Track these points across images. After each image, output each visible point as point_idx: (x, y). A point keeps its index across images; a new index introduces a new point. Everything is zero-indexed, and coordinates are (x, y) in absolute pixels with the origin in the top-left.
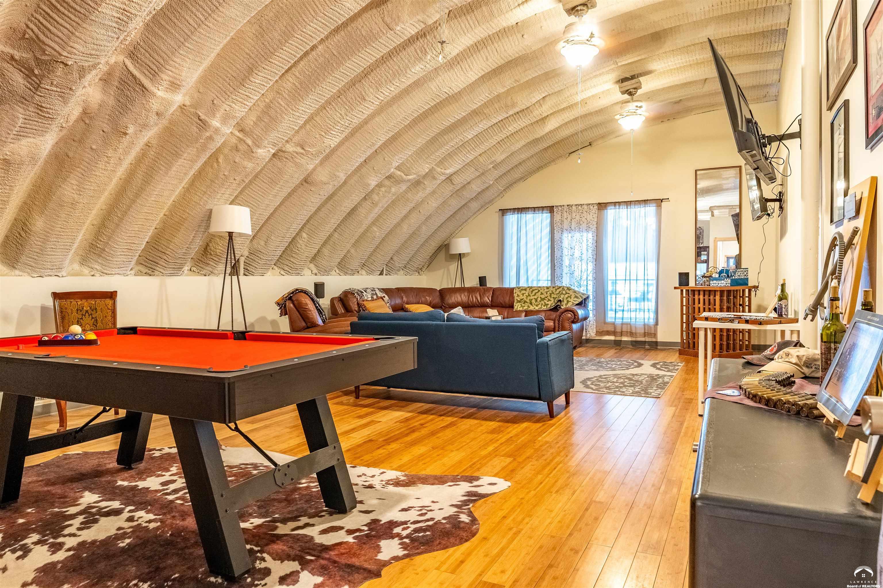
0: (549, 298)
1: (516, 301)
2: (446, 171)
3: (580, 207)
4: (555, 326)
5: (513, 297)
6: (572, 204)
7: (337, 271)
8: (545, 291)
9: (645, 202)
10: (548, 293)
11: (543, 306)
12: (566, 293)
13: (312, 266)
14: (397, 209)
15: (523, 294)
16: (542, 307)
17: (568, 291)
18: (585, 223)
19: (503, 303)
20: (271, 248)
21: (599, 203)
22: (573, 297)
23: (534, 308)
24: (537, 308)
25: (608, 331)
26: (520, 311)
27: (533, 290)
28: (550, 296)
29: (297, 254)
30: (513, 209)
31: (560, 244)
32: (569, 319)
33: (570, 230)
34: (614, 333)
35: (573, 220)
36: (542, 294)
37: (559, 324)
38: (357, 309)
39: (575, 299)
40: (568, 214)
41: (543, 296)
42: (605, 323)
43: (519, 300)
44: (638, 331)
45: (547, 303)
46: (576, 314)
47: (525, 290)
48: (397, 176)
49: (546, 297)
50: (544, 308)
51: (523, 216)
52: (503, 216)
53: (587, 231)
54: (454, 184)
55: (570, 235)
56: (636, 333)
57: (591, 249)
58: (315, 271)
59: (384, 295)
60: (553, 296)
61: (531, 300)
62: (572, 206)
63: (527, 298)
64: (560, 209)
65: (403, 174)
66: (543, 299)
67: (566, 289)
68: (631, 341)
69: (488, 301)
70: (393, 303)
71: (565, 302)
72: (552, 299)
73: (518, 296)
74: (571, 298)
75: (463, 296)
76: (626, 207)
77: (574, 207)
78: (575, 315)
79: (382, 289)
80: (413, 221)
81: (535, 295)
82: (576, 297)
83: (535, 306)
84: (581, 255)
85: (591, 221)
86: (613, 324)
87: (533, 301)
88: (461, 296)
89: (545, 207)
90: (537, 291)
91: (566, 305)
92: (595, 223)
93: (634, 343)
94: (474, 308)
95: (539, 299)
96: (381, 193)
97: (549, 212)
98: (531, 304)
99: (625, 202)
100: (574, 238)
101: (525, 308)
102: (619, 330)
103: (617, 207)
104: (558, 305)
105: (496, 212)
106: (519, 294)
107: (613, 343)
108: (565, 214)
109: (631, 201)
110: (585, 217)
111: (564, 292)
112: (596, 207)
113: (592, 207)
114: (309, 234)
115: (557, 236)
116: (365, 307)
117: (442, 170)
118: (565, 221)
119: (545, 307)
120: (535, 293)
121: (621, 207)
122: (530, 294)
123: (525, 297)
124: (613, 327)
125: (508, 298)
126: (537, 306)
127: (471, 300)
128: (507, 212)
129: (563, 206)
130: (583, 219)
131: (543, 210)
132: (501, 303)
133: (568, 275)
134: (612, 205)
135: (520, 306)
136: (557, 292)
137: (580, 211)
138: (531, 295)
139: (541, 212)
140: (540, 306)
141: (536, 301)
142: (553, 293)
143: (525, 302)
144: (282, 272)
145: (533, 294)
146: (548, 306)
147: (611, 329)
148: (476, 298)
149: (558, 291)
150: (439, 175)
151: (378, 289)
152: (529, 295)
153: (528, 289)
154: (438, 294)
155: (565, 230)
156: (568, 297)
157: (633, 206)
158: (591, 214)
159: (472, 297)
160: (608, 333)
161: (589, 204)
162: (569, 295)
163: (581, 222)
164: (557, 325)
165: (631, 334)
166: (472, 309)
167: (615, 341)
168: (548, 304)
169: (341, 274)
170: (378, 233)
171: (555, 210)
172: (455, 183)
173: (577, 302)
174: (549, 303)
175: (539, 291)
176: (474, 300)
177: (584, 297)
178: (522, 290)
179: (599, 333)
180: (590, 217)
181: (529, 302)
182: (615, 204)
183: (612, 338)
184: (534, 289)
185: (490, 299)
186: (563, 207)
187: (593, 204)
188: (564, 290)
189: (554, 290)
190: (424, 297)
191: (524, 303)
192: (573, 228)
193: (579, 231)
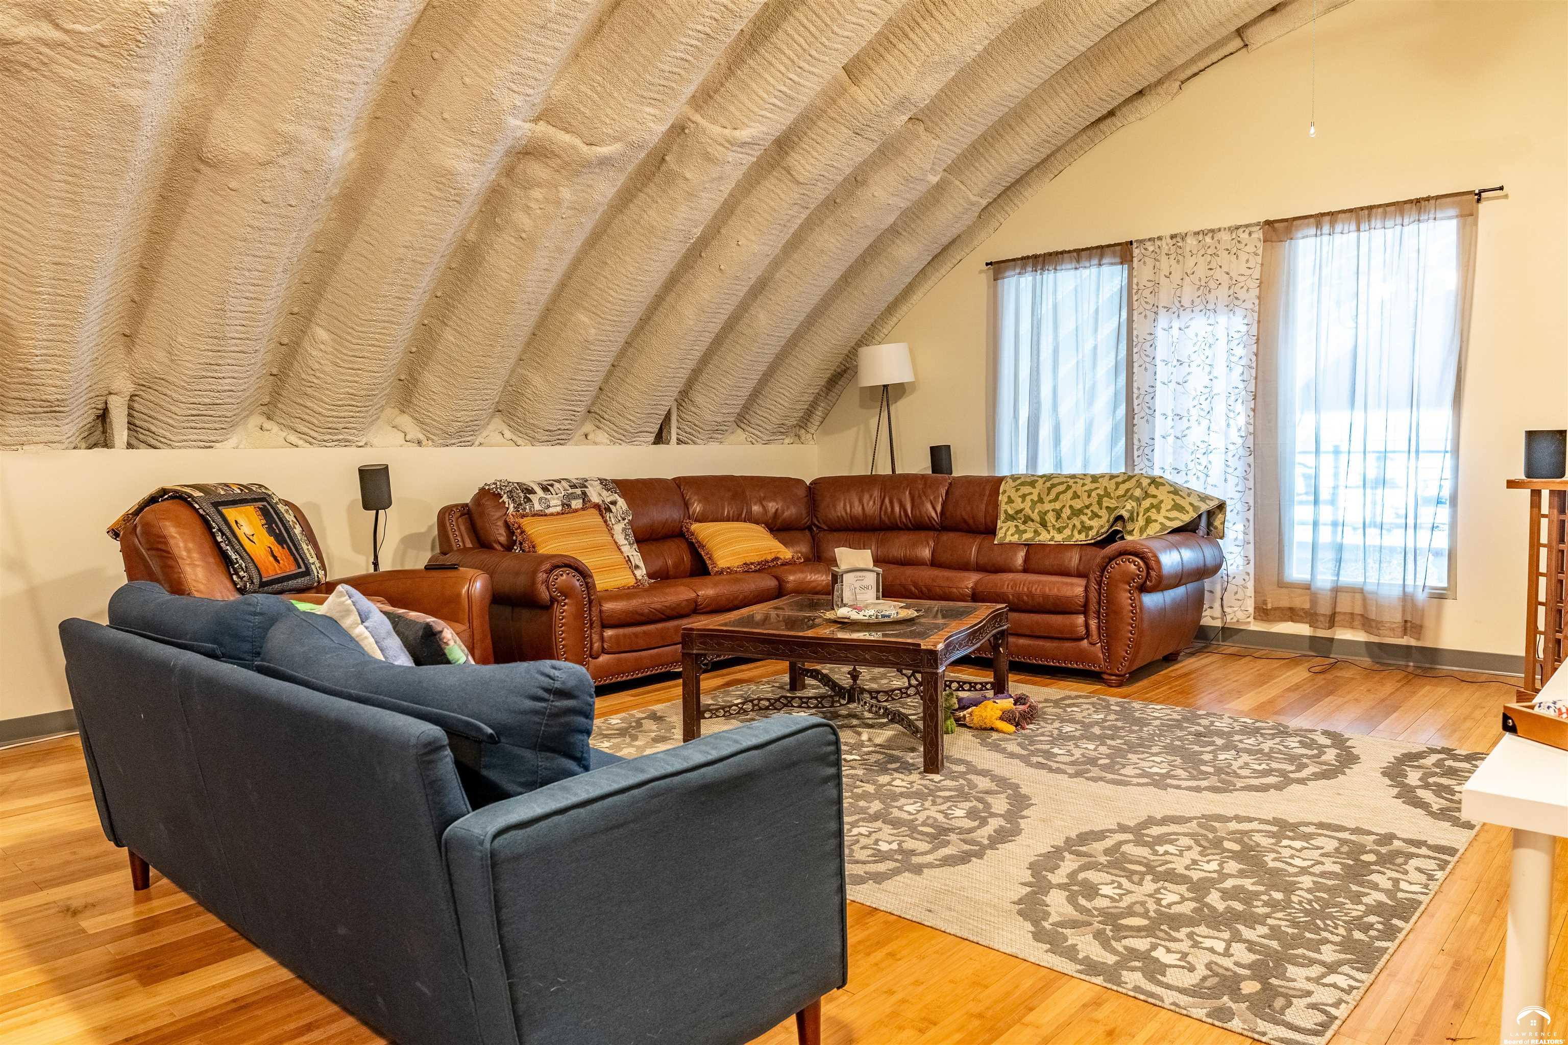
0: (1095, 508)
1: (1002, 516)
2: (737, 133)
3: (1208, 239)
4: (1087, 598)
5: (996, 505)
6: (1182, 230)
7: (508, 434)
8: (1086, 488)
9: (1420, 205)
10: (1094, 494)
11: (1076, 533)
12: (1147, 495)
13: (405, 421)
14: (627, 259)
15: (1024, 497)
16: (1072, 536)
17: (1152, 490)
18: (1225, 285)
19: (971, 522)
20: (188, 369)
21: (1268, 223)
22: (1167, 504)
23: (1052, 539)
24: (1059, 538)
25: (1291, 609)
26: (1011, 544)
27: (1053, 486)
28: (1100, 503)
29: (318, 388)
30: (1023, 258)
31: (1149, 351)
32: (1129, 578)
33: (1178, 308)
34: (1310, 617)
35: (1187, 279)
36: (1076, 496)
37: (1100, 594)
38: (503, 539)
39: (1174, 514)
40: (1173, 262)
41: (1078, 504)
42: (1282, 584)
43: (1011, 512)
44: (1386, 618)
45: (1088, 523)
46: (1153, 563)
47: (1032, 484)
48: (564, 150)
49: (1087, 507)
50: (1080, 538)
51: (1049, 277)
52: (995, 279)
53: (1230, 309)
54: (798, 183)
55: (1176, 324)
56: (1378, 622)
57: (1244, 362)
58: (415, 432)
59: (616, 497)
60: (1106, 502)
61: (1043, 515)
62: (1184, 237)
63: (1032, 508)
64: (1151, 249)
65: (578, 142)
66: (1076, 513)
67: (1145, 482)
68: (1366, 642)
69: (934, 515)
70: (644, 521)
71: (1141, 522)
72: (1103, 513)
73: (1010, 501)
74: (1159, 512)
75: (866, 497)
76: (1353, 227)
77: (1191, 241)
78: (1148, 568)
79: (614, 481)
80: (706, 296)
81: (1056, 499)
82: (1177, 507)
83: (1053, 533)
84: (1208, 383)
85: (1241, 279)
86: (1307, 587)
87: (1050, 517)
88: (861, 501)
89: (1109, 246)
90: (1061, 488)
91: (1142, 531)
92: (1254, 284)
93: (1376, 650)
94: (895, 533)
95: (1067, 512)
96: (532, 205)
97: (1118, 260)
98: (1044, 524)
99: (1351, 211)
100: (1190, 332)
101: (1026, 536)
102: (1324, 609)
103: (1326, 229)
104: (1117, 532)
105: (981, 272)
106: (1014, 495)
107: (1307, 644)
108: (1164, 263)
109: (1371, 208)
110: (1225, 269)
111: (1138, 493)
112: (1258, 234)
113: (1244, 236)
114: (333, 330)
115: (1140, 329)
116: (523, 532)
117: (727, 132)
118: (1164, 281)
119: (1083, 535)
120: (1058, 494)
121: (1338, 228)
122: (1044, 496)
123: (1028, 503)
124: (1307, 598)
125: (983, 507)
126: (1060, 530)
127: (889, 510)
128: (1006, 269)
129: (1160, 238)
130: (1219, 274)
131: (1101, 257)
132: (965, 521)
133: (1171, 439)
134: (1308, 225)
135: (1013, 530)
136: (1121, 492)
137: (1210, 251)
138: (1046, 499)
139: (1095, 261)
140: (1067, 532)
141: (1058, 517)
142: (1107, 495)
143: (1027, 519)
144: (293, 438)
145: (1052, 496)
146: (1092, 533)
147: (1301, 602)
148: (902, 506)
149: (1123, 488)
150: (720, 148)
151: (602, 481)
152: (1041, 500)
153: (1041, 481)
154: (801, 493)
155: (1162, 312)
156: (1152, 506)
157: (1377, 223)
158: (1243, 257)
159: (891, 502)
160: (1292, 614)
161: (1237, 228)
162: (1155, 501)
163: (1212, 285)
164: (1093, 596)
165: (1367, 623)
166: (890, 534)
167: (1312, 638)
168: (1091, 528)
169: (520, 442)
170: (593, 331)
171: (1136, 252)
172: (801, 180)
173: (1177, 524)
174: (1095, 523)
175: (1069, 487)
176: (897, 509)
177: (1204, 507)
178: (1023, 484)
179: (1263, 612)
180: (1238, 267)
181: (1038, 519)
182: (1318, 219)
183: (1303, 629)
184: (1055, 481)
185: (939, 509)
186: (1158, 243)
187: (1247, 226)
188: (1139, 484)
189: (1111, 486)
190: (761, 501)
191: (1025, 523)
192: (1186, 302)
193: (1205, 310)
